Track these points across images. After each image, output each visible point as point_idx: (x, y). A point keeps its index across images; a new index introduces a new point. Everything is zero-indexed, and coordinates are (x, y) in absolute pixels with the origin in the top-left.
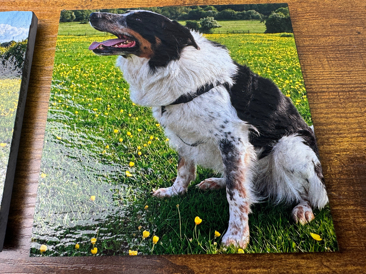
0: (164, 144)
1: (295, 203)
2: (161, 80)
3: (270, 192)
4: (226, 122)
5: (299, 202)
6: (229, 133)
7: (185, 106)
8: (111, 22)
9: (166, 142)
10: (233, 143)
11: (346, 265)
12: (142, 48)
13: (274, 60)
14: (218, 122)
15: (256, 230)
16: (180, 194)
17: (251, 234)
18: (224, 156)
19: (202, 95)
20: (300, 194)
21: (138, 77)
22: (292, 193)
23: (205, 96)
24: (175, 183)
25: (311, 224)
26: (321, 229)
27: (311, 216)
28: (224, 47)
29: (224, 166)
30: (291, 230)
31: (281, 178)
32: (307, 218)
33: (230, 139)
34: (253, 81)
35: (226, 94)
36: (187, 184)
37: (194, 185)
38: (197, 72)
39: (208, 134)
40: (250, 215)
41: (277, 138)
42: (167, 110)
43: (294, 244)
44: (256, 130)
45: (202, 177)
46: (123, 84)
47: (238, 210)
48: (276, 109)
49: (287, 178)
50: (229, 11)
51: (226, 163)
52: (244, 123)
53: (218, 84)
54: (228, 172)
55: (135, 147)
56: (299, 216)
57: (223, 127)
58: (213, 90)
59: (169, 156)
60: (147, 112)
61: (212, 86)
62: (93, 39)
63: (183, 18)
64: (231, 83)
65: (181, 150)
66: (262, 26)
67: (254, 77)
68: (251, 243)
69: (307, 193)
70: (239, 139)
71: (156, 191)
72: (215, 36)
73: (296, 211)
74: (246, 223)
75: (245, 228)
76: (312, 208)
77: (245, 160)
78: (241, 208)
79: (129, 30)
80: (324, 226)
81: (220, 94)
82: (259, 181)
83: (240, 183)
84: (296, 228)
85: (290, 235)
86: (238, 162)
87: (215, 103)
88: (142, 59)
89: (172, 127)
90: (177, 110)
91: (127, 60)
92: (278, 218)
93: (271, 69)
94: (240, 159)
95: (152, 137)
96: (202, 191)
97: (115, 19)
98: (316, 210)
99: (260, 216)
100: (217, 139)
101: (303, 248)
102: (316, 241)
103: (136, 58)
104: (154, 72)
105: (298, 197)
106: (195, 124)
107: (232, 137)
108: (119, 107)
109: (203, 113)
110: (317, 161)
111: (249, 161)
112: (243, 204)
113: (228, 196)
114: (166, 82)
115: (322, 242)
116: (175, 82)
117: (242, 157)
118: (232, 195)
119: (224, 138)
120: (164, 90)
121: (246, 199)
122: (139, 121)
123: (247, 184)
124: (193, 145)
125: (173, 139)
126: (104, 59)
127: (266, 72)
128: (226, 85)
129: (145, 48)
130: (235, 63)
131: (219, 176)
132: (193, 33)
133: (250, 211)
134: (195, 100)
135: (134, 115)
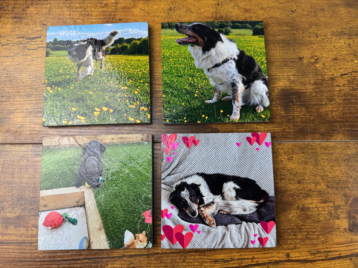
0: (209, 84)
1: (257, 105)
2: (208, 57)
3: (248, 101)
4: (234, 75)
5: (259, 105)
6: (235, 79)
7: (217, 68)
8: (184, 29)
9: (210, 83)
10: (236, 83)
11: (274, 127)
12: (199, 42)
13: (255, 49)
14: (231, 75)
15: (242, 114)
16: (215, 102)
17: (240, 116)
18: (232, 88)
19: (224, 64)
20: (259, 102)
21: (198, 56)
22: (257, 102)
23: (226, 64)
24: (213, 99)
25: (262, 112)
26: (265, 114)
27: (262, 110)
28: (234, 42)
29: (232, 92)
30: (255, 114)
31: (253, 97)
32: (261, 110)
33: (235, 82)
34: (246, 57)
35: (234, 63)
36: (218, 99)
37: (220, 99)
38: (223, 53)
39: (226, 80)
40: (240, 109)
41: (253, 81)
42: (210, 70)
43: (255, 119)
44: (245, 78)
45: (223, 96)
46: (192, 59)
47: (236, 108)
48: (254, 70)
49: (255, 96)
50: (237, 24)
51: (232, 91)
52: (240, 75)
53: (231, 59)
54: (233, 94)
55: (198, 86)
56: (258, 110)
57: (232, 77)
58: (229, 61)
59: (211, 88)
60: (202, 71)
61: (228, 60)
62: (177, 37)
63: (217, 27)
64: (236, 58)
65: (216, 86)
66: (251, 32)
67: (246, 56)
68: (240, 118)
69: (262, 101)
70: (238, 82)
71: (206, 101)
72: (231, 37)
73: (257, 108)
74: (239, 112)
75: (238, 114)
76: (263, 107)
77: (240, 90)
78: (237, 107)
79: (193, 33)
80: (267, 113)
81: (232, 63)
82: (245, 97)
83: (238, 98)
84: (256, 113)
85: (254, 116)
86: (237, 90)
87: (229, 67)
88: (199, 47)
89: (212, 77)
90: (214, 70)
91: (193, 48)
92: (250, 110)
93: (253, 52)
94: (238, 90)
95: (204, 81)
96: (223, 101)
97: (186, 27)
98: (264, 108)
99: (244, 109)
100: (229, 82)
101: (258, 120)
102: (263, 118)
103: (197, 47)
104: (204, 54)
105: (258, 103)
106: (221, 76)
107: (236, 81)
108: (191, 69)
109: (225, 71)
110: (267, 90)
111: (241, 90)
112: (238, 106)
113: (233, 103)
114: (209, 58)
115: (265, 118)
116: (213, 58)
117: (239, 89)
118: (234, 103)
119: (232, 81)
120: (209, 61)
121: (240, 104)
122: (199, 75)
123: (240, 99)
124: (220, 84)
125: (212, 82)
126: (183, 47)
127: (251, 54)
128: (234, 59)
129: (200, 42)
130: (239, 49)
131: (230, 96)
132: (221, 35)
133: (240, 108)
134: (222, 66)
135: (197, 72)
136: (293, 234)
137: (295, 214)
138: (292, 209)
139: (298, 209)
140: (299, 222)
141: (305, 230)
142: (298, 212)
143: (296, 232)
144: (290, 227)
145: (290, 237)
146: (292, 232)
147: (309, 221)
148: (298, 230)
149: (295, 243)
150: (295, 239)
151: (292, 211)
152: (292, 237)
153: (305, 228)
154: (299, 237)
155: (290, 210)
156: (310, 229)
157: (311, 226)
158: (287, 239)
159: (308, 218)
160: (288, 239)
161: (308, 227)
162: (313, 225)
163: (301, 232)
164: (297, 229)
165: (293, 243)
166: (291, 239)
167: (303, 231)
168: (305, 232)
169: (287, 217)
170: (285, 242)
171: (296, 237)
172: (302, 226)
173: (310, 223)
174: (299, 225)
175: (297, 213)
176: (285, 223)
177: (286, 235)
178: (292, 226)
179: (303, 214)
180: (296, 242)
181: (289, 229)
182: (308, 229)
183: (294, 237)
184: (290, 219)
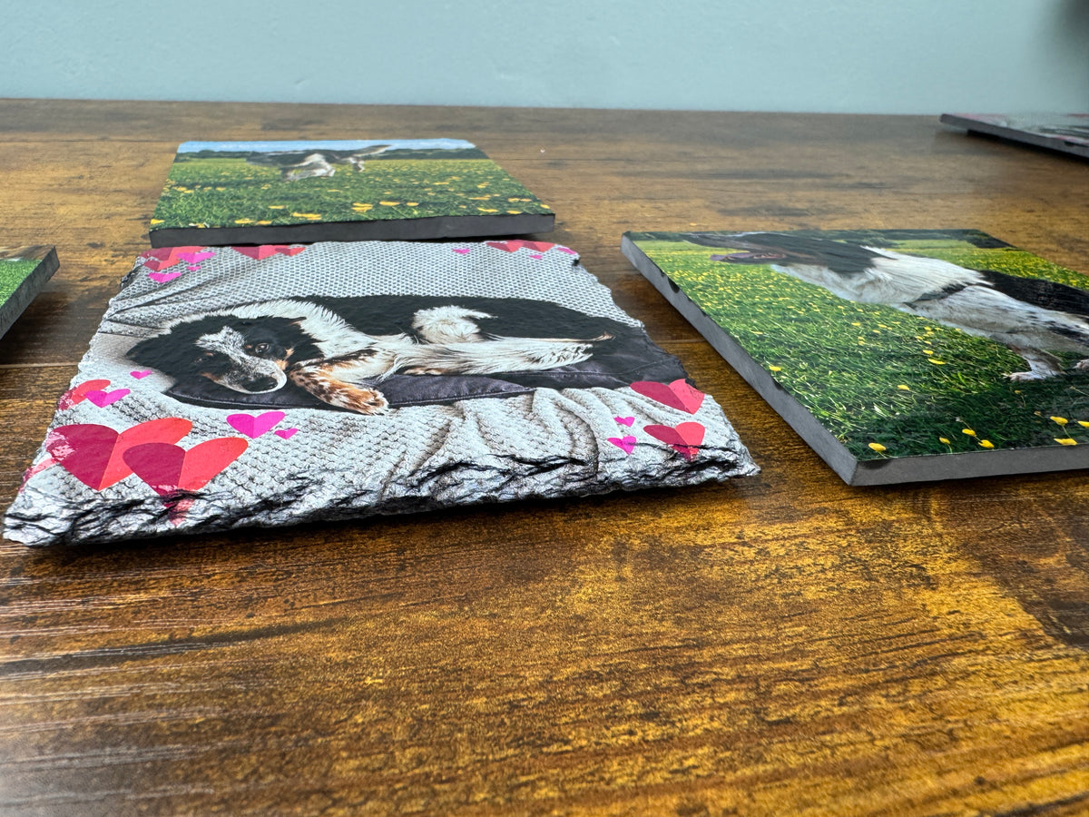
2: (871, 283)
4: (1032, 313)
6: (1052, 322)
12: (802, 258)
33: (1061, 327)
57: (1034, 317)
58: (969, 289)
79: (761, 246)
88: (815, 267)
100: (1039, 327)
104: (850, 278)
119: (1051, 326)
129: (807, 259)
136: (631, 706)
137: (615, 587)
138: (579, 563)
139: (622, 561)
140: (663, 630)
141: (728, 672)
142: (627, 571)
143: (658, 689)
144: (595, 665)
145: (617, 736)
146: (623, 698)
147: (732, 615)
148: (666, 679)
149: (679, 778)
150: (665, 743)
151: (582, 572)
152: (631, 733)
153: (724, 661)
154: (699, 724)
155: (570, 567)
156: (758, 659)
157: (757, 640)
158: (596, 754)
159: (715, 597)
160: (602, 754)
161: (738, 650)
162: (767, 633)
163: (702, 686)
164: (658, 670)
165: (657, 778)
166: (629, 751)
167: (708, 678)
168: (728, 682)
169: (555, 609)
170: (582, 779)
171: (668, 729)
172: (688, 647)
173: (744, 624)
174: (666, 642)
175: (620, 579)
176: (545, 645)
177: (577, 723)
178: (611, 656)
179: (670, 582)
180: (685, 771)
181: (591, 677)
182: (745, 660)
183: (653, 731)
184: (580, 619)
